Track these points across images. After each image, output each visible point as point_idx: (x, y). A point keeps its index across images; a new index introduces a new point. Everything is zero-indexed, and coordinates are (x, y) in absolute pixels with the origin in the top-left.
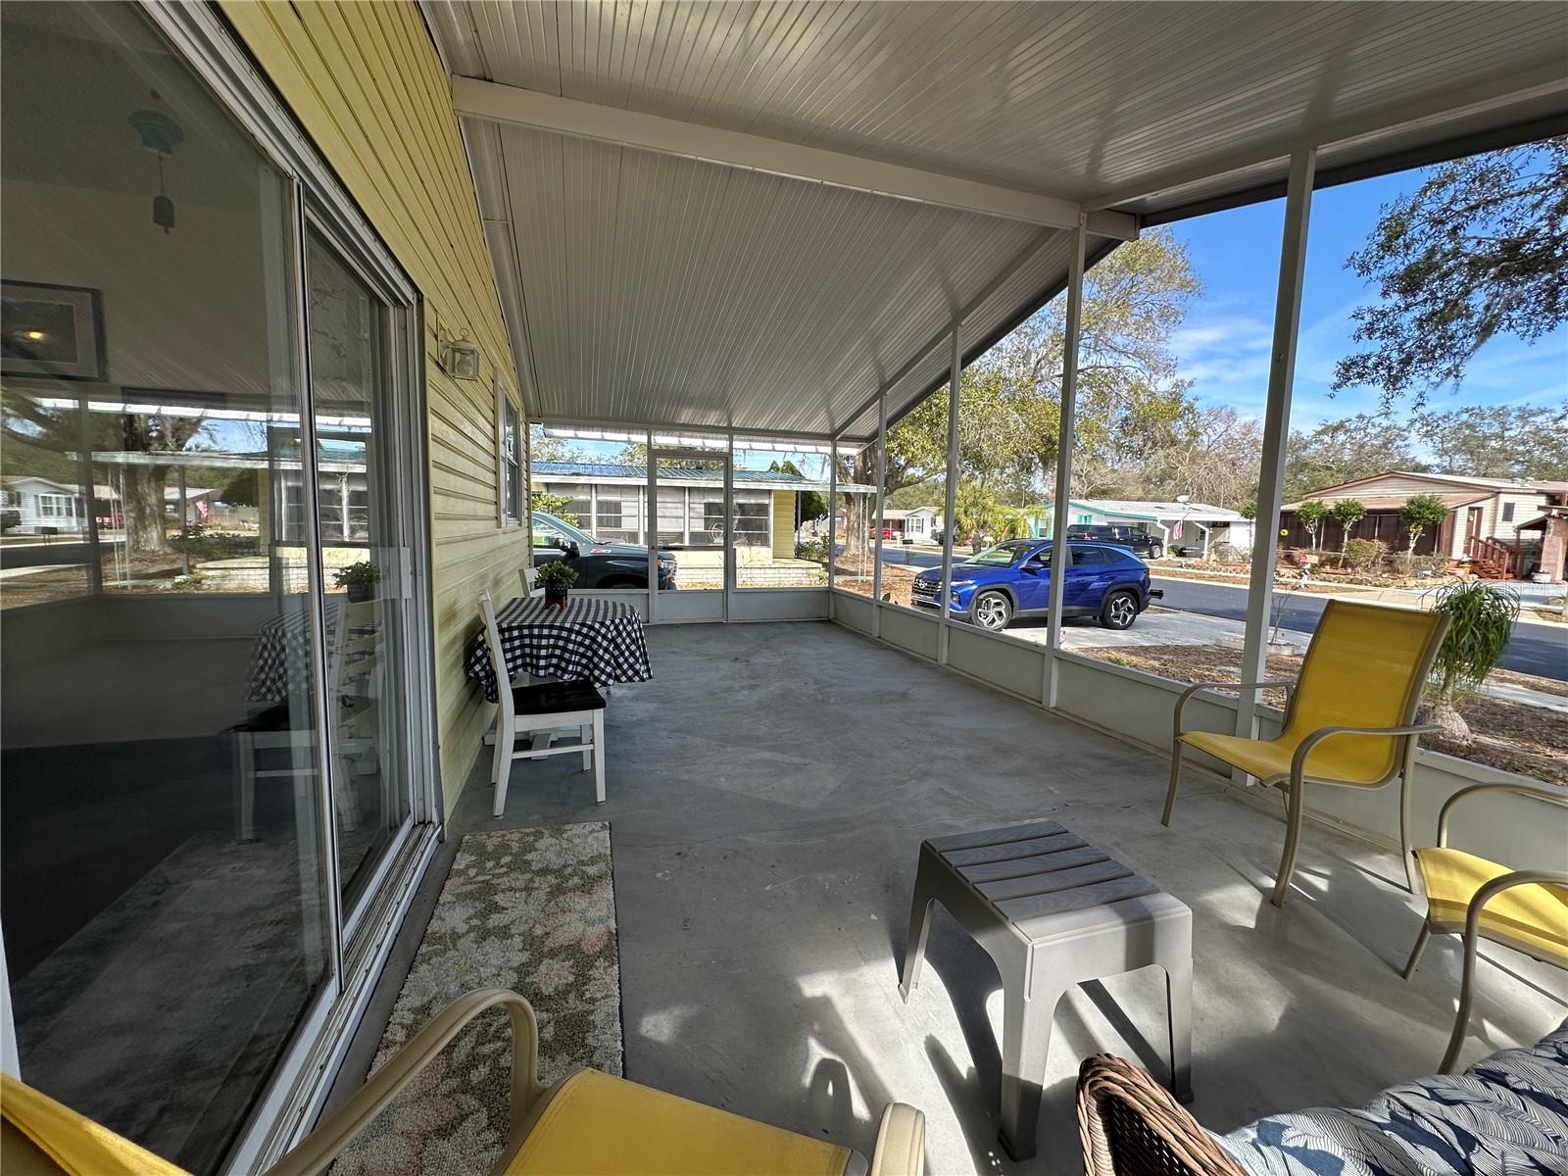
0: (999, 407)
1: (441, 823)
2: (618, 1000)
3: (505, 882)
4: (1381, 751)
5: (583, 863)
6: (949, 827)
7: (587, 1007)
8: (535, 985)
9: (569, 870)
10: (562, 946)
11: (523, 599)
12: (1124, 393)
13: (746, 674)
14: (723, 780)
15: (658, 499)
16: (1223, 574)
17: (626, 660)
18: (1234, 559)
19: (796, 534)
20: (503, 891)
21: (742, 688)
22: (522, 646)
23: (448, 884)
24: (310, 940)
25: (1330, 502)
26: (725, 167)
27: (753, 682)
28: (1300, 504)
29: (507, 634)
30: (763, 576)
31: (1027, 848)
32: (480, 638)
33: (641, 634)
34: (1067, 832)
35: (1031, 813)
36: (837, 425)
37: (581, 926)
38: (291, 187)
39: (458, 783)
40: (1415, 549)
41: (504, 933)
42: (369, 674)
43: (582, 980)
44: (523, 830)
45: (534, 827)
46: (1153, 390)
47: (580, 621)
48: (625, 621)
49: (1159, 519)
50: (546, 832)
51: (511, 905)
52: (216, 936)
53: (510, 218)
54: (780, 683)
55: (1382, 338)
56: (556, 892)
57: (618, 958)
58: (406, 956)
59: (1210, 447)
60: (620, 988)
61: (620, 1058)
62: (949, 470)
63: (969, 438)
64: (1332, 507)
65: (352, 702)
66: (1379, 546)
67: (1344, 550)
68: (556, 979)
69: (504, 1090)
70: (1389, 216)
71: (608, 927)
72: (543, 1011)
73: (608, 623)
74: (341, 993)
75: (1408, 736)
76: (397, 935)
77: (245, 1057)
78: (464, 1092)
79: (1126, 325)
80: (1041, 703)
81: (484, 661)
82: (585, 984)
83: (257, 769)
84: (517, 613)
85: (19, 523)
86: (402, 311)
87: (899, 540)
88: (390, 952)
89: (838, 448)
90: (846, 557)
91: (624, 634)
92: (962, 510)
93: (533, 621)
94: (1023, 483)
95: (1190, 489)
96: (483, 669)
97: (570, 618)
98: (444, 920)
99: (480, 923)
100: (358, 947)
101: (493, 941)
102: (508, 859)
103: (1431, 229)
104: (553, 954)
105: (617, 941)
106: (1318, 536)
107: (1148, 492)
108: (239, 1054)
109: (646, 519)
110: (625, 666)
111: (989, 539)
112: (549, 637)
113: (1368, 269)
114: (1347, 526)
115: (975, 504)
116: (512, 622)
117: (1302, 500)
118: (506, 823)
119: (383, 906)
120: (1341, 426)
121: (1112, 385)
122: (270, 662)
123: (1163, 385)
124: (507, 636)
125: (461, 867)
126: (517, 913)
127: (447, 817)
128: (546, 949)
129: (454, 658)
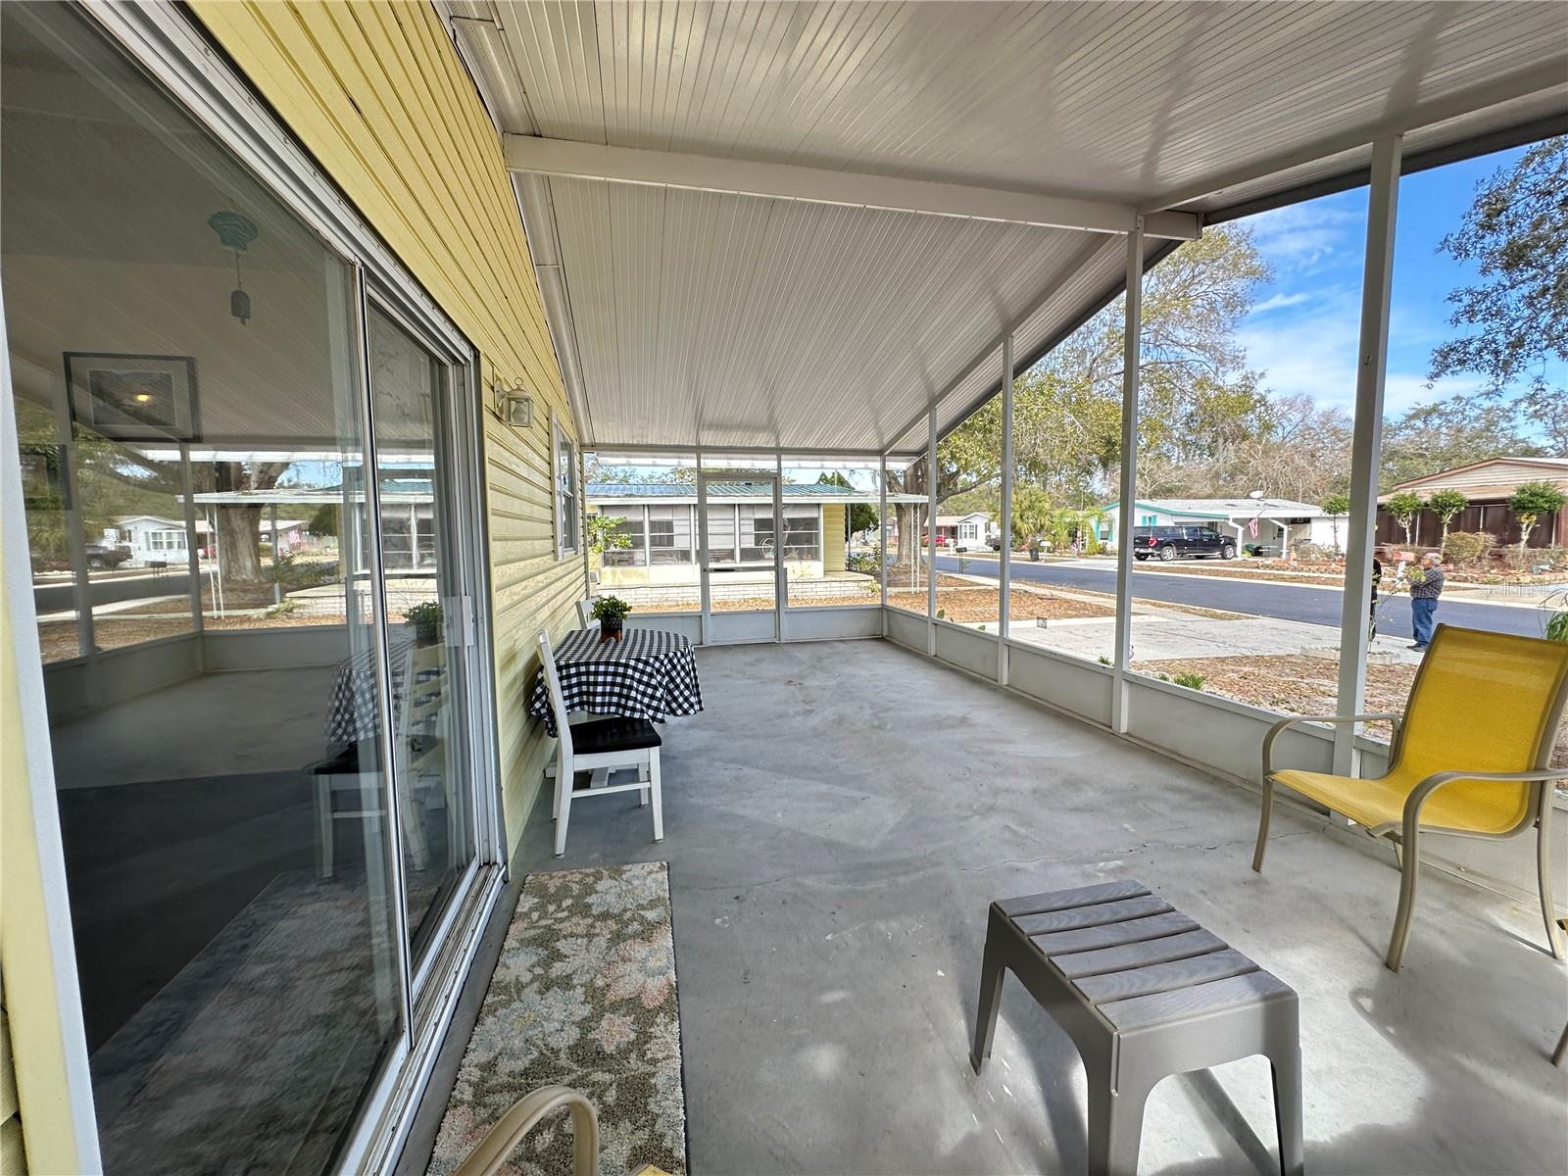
0: (1054, 410)
1: (505, 863)
2: (679, 1061)
3: (567, 927)
4: (1510, 798)
5: (643, 908)
6: (1017, 870)
7: (650, 1069)
8: (597, 1043)
9: (629, 914)
10: (622, 1000)
11: (580, 632)
12: (1188, 388)
13: (800, 698)
14: (779, 815)
15: (709, 517)
16: (1307, 574)
17: (681, 693)
18: (1317, 558)
19: (847, 545)
20: (565, 937)
21: (797, 713)
22: (579, 684)
23: (512, 928)
24: (381, 987)
25: (1425, 493)
26: (767, 199)
27: (808, 707)
28: (1391, 496)
29: (564, 671)
30: (815, 590)
31: (1105, 912)
32: (540, 676)
33: (693, 666)
34: (1149, 893)
35: (1106, 855)
36: (886, 440)
37: (640, 978)
38: (353, 272)
39: (521, 819)
40: (1528, 541)
41: (566, 983)
42: (436, 714)
43: (644, 1038)
44: (583, 870)
45: (594, 867)
46: (1221, 383)
47: (634, 656)
48: (679, 654)
49: (1231, 517)
50: (605, 873)
51: (573, 952)
52: (299, 979)
53: (560, 263)
54: (834, 708)
55: (1485, 320)
56: (617, 938)
57: (678, 1013)
58: (475, 1007)
59: (1284, 438)
60: (681, 1047)
61: (682, 1128)
62: (1003, 475)
63: (1025, 444)
64: (1427, 498)
65: (420, 746)
66: (1486, 539)
67: (1444, 544)
68: (618, 1037)
69: (569, 1159)
70: (1487, 192)
71: (668, 979)
72: (604, 1072)
73: (662, 657)
74: (412, 1049)
75: (1543, 783)
76: (464, 983)
77: (324, 1112)
78: (529, 1160)
79: (1188, 318)
80: (1111, 727)
81: (544, 698)
82: (646, 1042)
83: (334, 811)
84: (573, 649)
85: (131, 557)
86: (460, 368)
87: (951, 548)
88: (458, 1001)
89: (887, 463)
90: (898, 567)
91: (679, 667)
92: (1018, 514)
93: (590, 657)
94: (1081, 484)
95: (1265, 484)
96: (543, 706)
97: (625, 654)
98: (508, 968)
99: (543, 972)
100: (427, 998)
101: (556, 992)
102: (568, 902)
103: (1537, 202)
104: (614, 1008)
105: (677, 995)
106: (1413, 531)
107: (1217, 489)
108: (319, 1109)
109: (698, 537)
110: (681, 700)
111: (1046, 544)
112: (606, 674)
113: (1466, 250)
114: (1447, 519)
115: (1030, 508)
116: (569, 659)
117: (1394, 491)
118: (569, 862)
119: (452, 954)
120: (1434, 409)
121: (1175, 381)
122: (344, 703)
123: (1232, 379)
124: (564, 674)
125: (525, 910)
126: (578, 962)
127: (510, 857)
128: (607, 1002)
129: (515, 698)
